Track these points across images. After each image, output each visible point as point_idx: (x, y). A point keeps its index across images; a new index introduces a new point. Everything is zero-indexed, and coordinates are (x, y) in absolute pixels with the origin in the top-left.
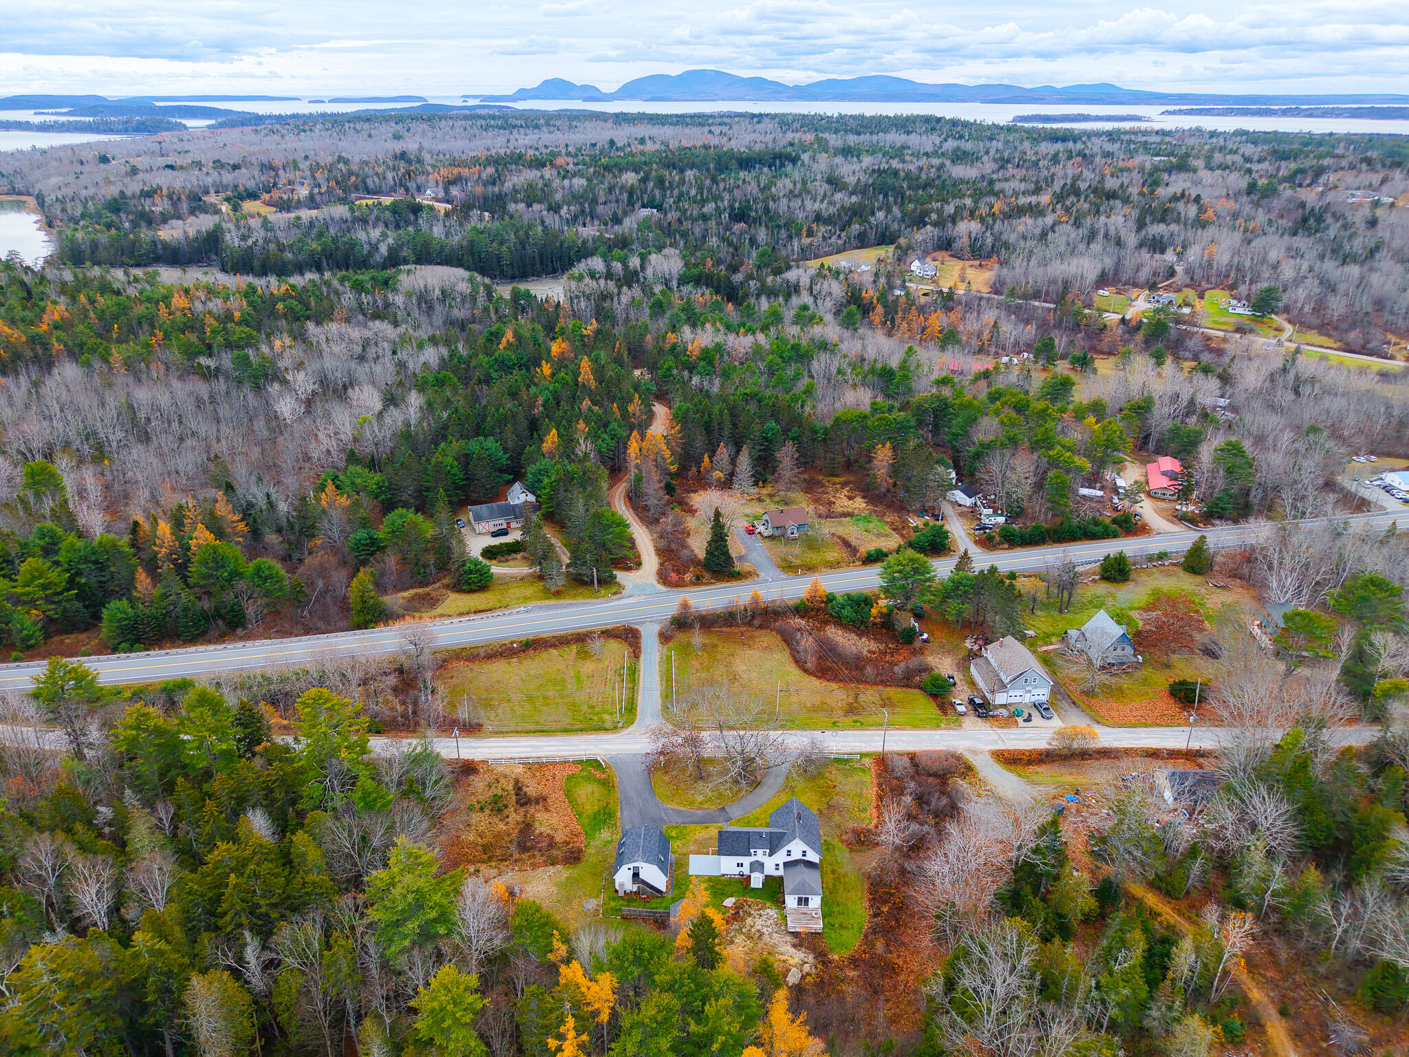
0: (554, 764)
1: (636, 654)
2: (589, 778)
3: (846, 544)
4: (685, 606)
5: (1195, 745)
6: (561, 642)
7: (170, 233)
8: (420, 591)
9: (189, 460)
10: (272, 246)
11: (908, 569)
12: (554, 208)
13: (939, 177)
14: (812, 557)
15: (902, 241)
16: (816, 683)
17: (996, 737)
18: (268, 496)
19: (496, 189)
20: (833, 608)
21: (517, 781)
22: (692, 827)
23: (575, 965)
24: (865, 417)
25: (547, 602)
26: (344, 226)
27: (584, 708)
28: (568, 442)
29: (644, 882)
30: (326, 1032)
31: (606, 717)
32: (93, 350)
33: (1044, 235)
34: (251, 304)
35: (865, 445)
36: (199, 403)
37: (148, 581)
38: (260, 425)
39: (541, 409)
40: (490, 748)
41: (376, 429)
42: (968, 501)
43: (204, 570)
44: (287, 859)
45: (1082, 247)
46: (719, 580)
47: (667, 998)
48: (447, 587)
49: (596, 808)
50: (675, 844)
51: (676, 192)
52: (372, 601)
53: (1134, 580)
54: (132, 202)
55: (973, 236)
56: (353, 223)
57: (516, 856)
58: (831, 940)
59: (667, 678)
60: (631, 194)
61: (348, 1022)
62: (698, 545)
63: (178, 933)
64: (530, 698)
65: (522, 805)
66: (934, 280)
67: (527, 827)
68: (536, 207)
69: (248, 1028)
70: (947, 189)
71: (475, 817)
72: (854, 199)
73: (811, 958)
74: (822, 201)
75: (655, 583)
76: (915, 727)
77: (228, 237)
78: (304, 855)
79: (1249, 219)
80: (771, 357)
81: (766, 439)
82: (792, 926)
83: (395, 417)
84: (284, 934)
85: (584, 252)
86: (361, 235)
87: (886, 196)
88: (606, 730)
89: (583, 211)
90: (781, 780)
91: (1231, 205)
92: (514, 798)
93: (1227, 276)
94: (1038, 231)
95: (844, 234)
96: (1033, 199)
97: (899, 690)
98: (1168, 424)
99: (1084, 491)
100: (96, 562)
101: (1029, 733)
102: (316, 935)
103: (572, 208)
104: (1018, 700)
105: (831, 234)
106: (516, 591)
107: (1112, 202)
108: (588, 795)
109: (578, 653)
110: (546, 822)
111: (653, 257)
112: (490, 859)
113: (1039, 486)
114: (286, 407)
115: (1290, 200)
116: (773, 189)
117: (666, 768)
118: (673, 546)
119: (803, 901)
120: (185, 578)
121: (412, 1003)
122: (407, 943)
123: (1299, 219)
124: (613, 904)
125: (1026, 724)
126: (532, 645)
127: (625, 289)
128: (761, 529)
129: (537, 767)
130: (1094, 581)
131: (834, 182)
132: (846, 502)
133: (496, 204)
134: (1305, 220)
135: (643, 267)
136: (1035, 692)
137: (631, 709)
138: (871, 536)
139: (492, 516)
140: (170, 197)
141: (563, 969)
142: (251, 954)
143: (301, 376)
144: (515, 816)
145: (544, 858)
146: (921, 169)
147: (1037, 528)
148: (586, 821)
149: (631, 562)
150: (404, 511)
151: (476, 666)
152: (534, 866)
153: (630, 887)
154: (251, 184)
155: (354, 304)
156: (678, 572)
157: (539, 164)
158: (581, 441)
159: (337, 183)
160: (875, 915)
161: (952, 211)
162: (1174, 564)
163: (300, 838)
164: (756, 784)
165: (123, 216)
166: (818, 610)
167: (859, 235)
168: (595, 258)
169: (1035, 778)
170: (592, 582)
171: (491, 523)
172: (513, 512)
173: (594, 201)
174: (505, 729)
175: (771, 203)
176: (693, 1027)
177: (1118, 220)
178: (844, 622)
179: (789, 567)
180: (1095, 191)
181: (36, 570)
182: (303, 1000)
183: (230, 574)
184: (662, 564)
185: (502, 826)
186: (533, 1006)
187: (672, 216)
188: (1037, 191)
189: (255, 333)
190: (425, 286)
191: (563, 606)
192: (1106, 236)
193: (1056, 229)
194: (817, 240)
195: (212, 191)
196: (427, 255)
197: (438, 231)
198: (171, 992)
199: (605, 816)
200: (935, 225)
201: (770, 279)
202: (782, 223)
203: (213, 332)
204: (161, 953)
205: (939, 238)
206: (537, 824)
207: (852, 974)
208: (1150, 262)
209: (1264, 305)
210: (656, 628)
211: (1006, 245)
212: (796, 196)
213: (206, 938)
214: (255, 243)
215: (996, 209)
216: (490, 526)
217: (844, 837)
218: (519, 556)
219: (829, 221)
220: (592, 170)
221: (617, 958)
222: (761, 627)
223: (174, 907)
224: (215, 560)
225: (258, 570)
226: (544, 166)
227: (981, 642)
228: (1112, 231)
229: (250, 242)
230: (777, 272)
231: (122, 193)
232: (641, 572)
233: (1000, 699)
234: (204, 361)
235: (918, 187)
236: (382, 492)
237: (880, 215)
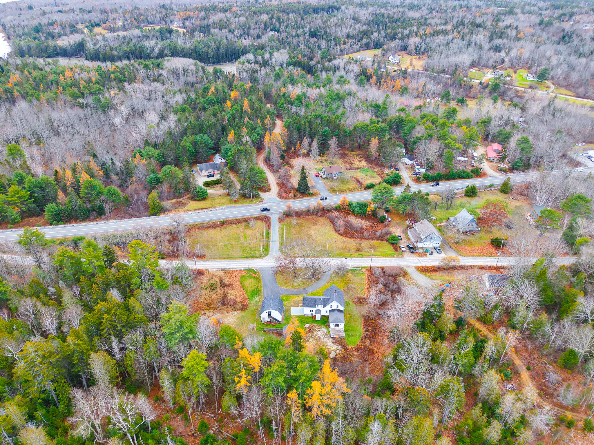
0: (236, 271)
1: (269, 227)
2: (250, 277)
3: (358, 181)
4: (289, 207)
5: (500, 264)
6: (238, 221)
7: (63, 42)
8: (178, 200)
9: (77, 143)
10: (108, 49)
11: (384, 191)
12: (231, 31)
13: (402, 17)
14: (343, 187)
15: (385, 47)
16: (343, 239)
17: (417, 261)
18: (112, 159)
19: (206, 22)
20: (351, 208)
21: (220, 278)
22: (292, 296)
23: (245, 350)
24: (367, 126)
25: (231, 205)
26: (139, 39)
27: (248, 249)
28: (239, 137)
29: (272, 318)
30: (146, 375)
31: (257, 252)
32: (32, 95)
33: (448, 44)
34: (100, 74)
35: (367, 138)
36: (80, 119)
37: (63, 195)
38: (107, 128)
39: (227, 122)
40: (209, 264)
41: (157, 130)
42: (410, 162)
43: (86, 191)
44: (127, 309)
45: (464, 49)
46: (303, 197)
47: (282, 363)
48: (189, 198)
49: (253, 288)
50: (285, 303)
51: (285, 24)
52: (158, 204)
53: (479, 196)
54: (44, 28)
55: (416, 44)
56: (143, 37)
57: (221, 307)
58: (347, 341)
59: (282, 236)
60: (265, 25)
61: (155, 371)
62: (295, 182)
63: (85, 337)
64: (225, 244)
65: (223, 287)
66: (398, 64)
67: (225, 296)
68: (224, 31)
69: (115, 373)
70: (405, 22)
71: (204, 292)
72: (364, 27)
73: (340, 347)
74: (350, 28)
75: (277, 197)
76: (384, 256)
77: (88, 44)
78: (134, 307)
79: (539, 37)
80: (327, 98)
81: (324, 135)
82: (333, 335)
83: (164, 125)
84: (128, 338)
85: (245, 52)
86: (146, 43)
87: (378, 26)
88: (257, 257)
89: (244, 33)
90: (328, 278)
91: (531, 30)
92: (219, 284)
93: (527, 63)
94: (445, 42)
95: (359, 44)
96: (444, 27)
97: (378, 242)
98: (497, 129)
99: (460, 158)
100: (41, 187)
101: (432, 259)
102: (141, 338)
103: (239, 31)
104: (428, 246)
105: (354, 43)
106: (218, 200)
107: (479, 29)
108: (250, 283)
109: (245, 226)
110: (233, 294)
111: (275, 54)
112: (210, 309)
113: (440, 156)
114: (117, 121)
115: (558, 28)
116: (329, 23)
117: (282, 272)
118: (284, 182)
119: (337, 325)
120: (78, 194)
121: (180, 364)
122: (177, 341)
123: (561, 37)
124: (260, 326)
125: (431, 256)
126: (225, 223)
127: (263, 68)
128: (322, 174)
129: (229, 272)
130: (462, 197)
131: (355, 19)
132: (358, 163)
133: (205, 29)
134: (564, 37)
135: (271, 58)
136: (435, 242)
137: (267, 249)
138: (368, 178)
139: (207, 168)
140: (61, 26)
141: (240, 351)
142: (115, 344)
143: (123, 107)
144: (220, 291)
145: (232, 308)
146: (394, 13)
147: (439, 174)
148: (249, 294)
149: (266, 189)
150: (170, 166)
151: (202, 231)
152: (228, 311)
153: (267, 319)
154: (97, 20)
155: (145, 75)
156: (286, 193)
157: (225, 11)
158: (244, 136)
159: (135, 19)
160: (366, 331)
161: (408, 33)
162: (496, 190)
163: (132, 300)
164: (318, 279)
165: (41, 34)
166: (345, 209)
167: (366, 43)
168: (250, 54)
169: (433, 277)
170: (250, 197)
171: (207, 172)
172: (216, 167)
173: (249, 28)
174: (215, 257)
175: (327, 29)
176: (292, 373)
177: (481, 37)
178: (356, 214)
179: (333, 191)
180: (471, 24)
181: (16, 191)
182: (137, 363)
183: (97, 193)
184: (279, 190)
185: (214, 296)
186: (228, 365)
187: (284, 35)
188: (446, 23)
189: (102, 88)
190: (176, 67)
191: (238, 207)
192: (475, 44)
193: (454, 41)
194: (348, 46)
195: (80, 23)
196: (175, 53)
197: (180, 42)
198: (83, 359)
199: (256, 292)
200: (400, 39)
201: (327, 64)
202: (332, 38)
203: (84, 87)
204: (78, 345)
205: (401, 45)
206: (229, 295)
207: (356, 353)
208: (494, 56)
209: (542, 76)
210: (277, 216)
211: (431, 49)
212: (338, 26)
213: (96, 339)
214: (100, 47)
215: (427, 32)
216: (206, 173)
217: (354, 300)
218: (219, 185)
219: (353, 37)
220: (248, 13)
221: (262, 347)
222: (321, 216)
223: (83, 327)
224: (91, 187)
225: (109, 191)
226: (226, 11)
227: (413, 222)
228: (478, 42)
229: (98, 47)
230: (330, 60)
231: (40, 23)
232: (271, 193)
233: (420, 245)
234: (81, 100)
235: (393, 22)
236: (160, 158)
237: (376, 35)
